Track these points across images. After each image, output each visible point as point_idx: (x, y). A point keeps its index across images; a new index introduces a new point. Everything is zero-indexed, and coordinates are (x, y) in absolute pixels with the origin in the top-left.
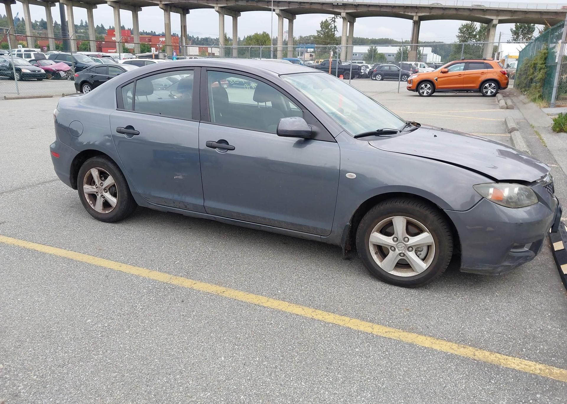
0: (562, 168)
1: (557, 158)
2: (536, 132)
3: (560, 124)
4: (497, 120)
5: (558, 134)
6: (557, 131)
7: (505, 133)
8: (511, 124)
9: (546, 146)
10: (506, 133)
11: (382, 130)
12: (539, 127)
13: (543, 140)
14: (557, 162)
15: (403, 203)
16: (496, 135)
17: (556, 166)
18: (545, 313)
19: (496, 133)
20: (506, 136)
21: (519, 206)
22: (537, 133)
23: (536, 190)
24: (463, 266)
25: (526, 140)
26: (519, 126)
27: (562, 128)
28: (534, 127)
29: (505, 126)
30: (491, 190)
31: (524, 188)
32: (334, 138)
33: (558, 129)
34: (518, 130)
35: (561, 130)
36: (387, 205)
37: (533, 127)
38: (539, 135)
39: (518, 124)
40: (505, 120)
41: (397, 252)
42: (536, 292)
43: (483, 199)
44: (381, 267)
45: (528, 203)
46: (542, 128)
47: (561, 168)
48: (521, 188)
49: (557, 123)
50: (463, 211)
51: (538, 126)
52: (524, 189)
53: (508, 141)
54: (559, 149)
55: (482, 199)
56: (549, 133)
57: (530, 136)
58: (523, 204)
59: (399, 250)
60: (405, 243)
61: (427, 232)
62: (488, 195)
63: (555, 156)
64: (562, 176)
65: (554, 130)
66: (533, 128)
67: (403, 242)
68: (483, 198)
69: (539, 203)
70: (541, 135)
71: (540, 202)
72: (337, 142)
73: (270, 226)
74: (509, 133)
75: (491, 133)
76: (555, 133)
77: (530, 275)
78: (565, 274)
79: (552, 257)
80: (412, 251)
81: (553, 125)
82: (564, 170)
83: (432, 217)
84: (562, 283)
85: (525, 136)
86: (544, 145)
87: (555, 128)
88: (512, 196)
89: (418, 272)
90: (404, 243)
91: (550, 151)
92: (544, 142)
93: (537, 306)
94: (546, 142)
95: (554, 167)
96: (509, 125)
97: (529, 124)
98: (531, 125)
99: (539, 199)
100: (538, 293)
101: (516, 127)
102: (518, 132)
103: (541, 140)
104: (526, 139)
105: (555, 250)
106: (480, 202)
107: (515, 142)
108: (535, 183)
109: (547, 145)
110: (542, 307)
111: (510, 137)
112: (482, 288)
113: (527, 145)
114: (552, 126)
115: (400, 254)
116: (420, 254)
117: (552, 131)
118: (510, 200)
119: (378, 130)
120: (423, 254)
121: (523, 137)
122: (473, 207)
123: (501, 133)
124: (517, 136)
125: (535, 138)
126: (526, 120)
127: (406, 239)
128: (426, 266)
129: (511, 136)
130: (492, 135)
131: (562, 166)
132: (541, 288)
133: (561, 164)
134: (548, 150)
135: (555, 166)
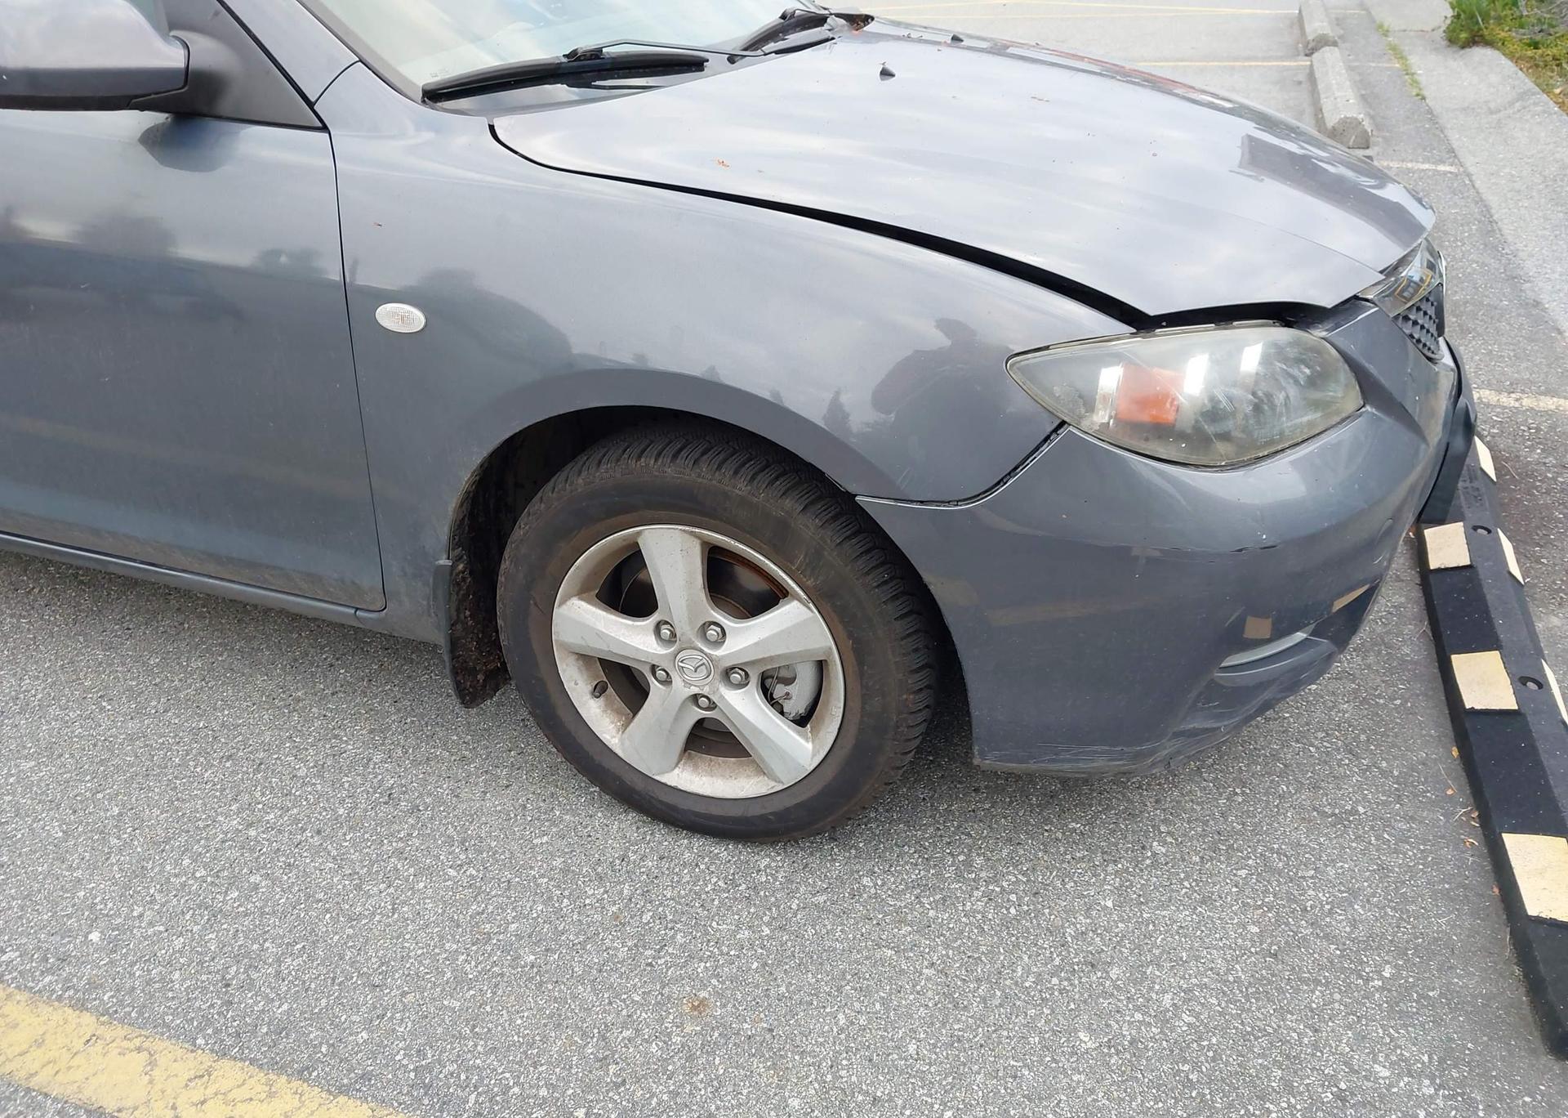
0: (1474, 178)
1: (1455, 138)
2: (1394, 48)
3: (1472, 17)
4: (1273, 12)
5: (1462, 52)
6: (1460, 43)
7: (1294, 55)
8: (1317, 24)
9: (1424, 98)
10: (1298, 55)
11: (596, 54)
12: (1405, 31)
13: (1413, 74)
14: (1455, 156)
15: (675, 456)
16: (1265, 64)
17: (1452, 169)
18: (1371, 959)
19: (1264, 59)
20: (1298, 68)
21: (1259, 448)
22: (1397, 53)
23: (1352, 349)
24: (983, 755)
25: (1358, 78)
26: (1342, 32)
27: (1480, 29)
28: (1388, 31)
29: (1296, 31)
30: (1110, 379)
31: (1295, 343)
32: (311, 105)
33: (1463, 35)
34: (1335, 44)
35: (1476, 39)
36: (603, 467)
37: (1386, 33)
38: (1402, 57)
39: (1339, 22)
40: (1300, 11)
41: (681, 689)
42: (1339, 819)
43: (1063, 432)
44: (620, 754)
45: (1311, 424)
46: (1412, 34)
47: (1469, 175)
48: (1276, 345)
49: (1463, 16)
50: (957, 502)
51: (1403, 27)
52: (1292, 353)
53: (1300, 83)
54: (1466, 105)
55: (1055, 430)
56: (1436, 49)
57: (1373, 65)
58: (1281, 433)
59: (687, 684)
60: (706, 650)
61: (800, 600)
62: (1090, 407)
63: (1449, 133)
64: (1473, 205)
65: (1450, 41)
66: (1386, 36)
67: (700, 645)
68: (1063, 423)
69: (1368, 408)
70: (1409, 57)
71: (1373, 405)
72: (324, 128)
73: (142, 563)
74: (1306, 55)
75: (1248, 59)
76: (1455, 48)
77: (1320, 707)
78: (1468, 706)
79: (1417, 593)
80: (741, 685)
81: (1448, 22)
82: (1478, 184)
83: (810, 527)
84: (1455, 752)
85: (1356, 64)
86: (1418, 95)
87: (1454, 31)
88: (1224, 403)
89: (780, 782)
90: (702, 651)
91: (1435, 113)
92: (1416, 82)
93: (1331, 912)
94: (1423, 80)
95: (1445, 173)
96: (1308, 29)
97: (1374, 22)
98: (1381, 26)
99: (1370, 389)
100: (1341, 820)
101: (1331, 34)
102: (1336, 49)
103: (1407, 77)
104: (1360, 74)
105: (1432, 568)
106: (1046, 449)
107: (1321, 86)
108: (1353, 304)
109: (1425, 93)
110: (1354, 924)
111: (1308, 71)
112: (1095, 816)
113: (1362, 96)
114: (1444, 28)
115: (695, 698)
116: (787, 696)
117: (1445, 43)
118: (1210, 429)
119: (572, 55)
120: (798, 696)
121: (1350, 69)
122: (1010, 474)
123: (1282, 58)
124: (1332, 66)
125: (1388, 69)
126: (1366, 10)
127: (712, 632)
128: (814, 755)
129: (1311, 66)
130: (1253, 64)
131: (1472, 170)
132: (1359, 787)
133: (1469, 161)
134: (1430, 111)
135: (1448, 169)
